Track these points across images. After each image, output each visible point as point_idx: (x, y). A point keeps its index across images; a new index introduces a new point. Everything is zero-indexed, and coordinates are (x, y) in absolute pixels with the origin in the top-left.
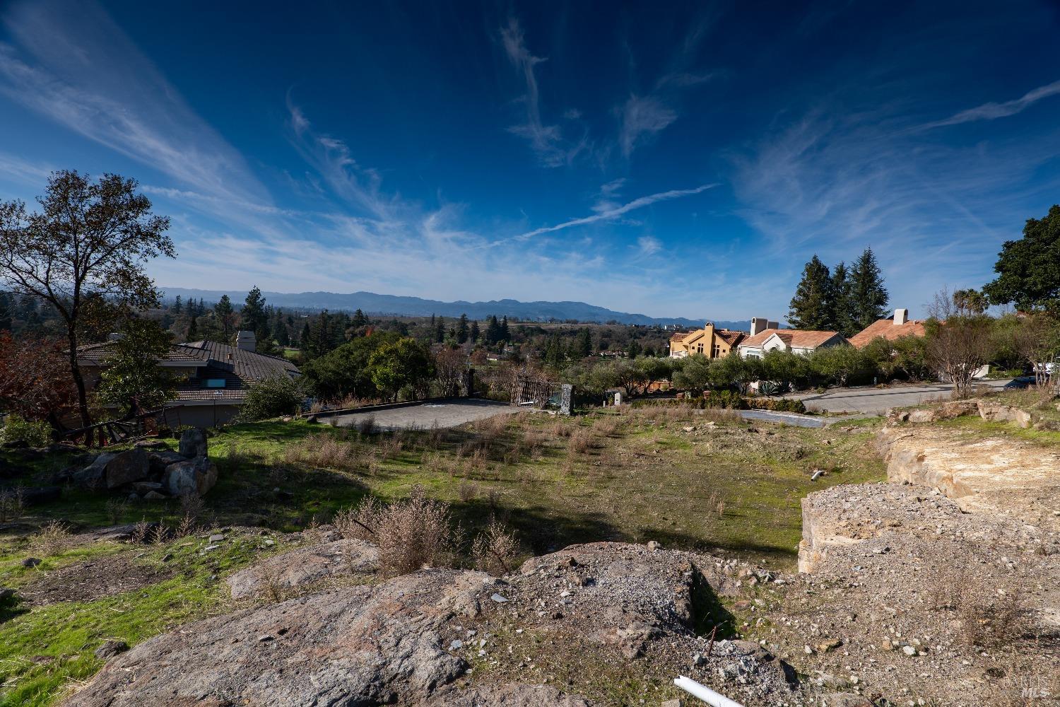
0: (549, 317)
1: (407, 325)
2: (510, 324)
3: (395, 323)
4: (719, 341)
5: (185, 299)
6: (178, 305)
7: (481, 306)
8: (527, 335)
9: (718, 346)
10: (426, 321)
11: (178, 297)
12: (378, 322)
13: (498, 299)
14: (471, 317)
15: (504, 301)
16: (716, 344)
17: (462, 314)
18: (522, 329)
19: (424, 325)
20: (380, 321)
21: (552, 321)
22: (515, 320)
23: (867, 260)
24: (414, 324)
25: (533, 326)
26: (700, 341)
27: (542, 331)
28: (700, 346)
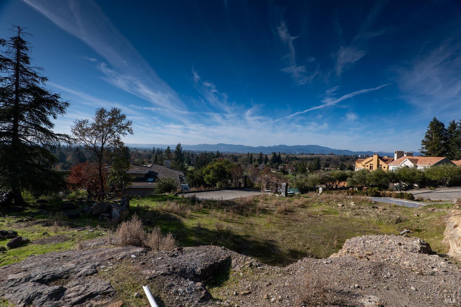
0: (301, 152)
1: (237, 157)
2: (282, 156)
3: (233, 156)
4: (381, 162)
5: (156, 148)
6: (154, 150)
7: (270, 148)
8: (290, 161)
9: (381, 165)
10: (246, 155)
11: (154, 147)
12: (226, 156)
13: (277, 145)
14: (265, 153)
15: (280, 146)
16: (380, 164)
18: (288, 158)
19: (245, 157)
20: (227, 155)
21: (302, 154)
22: (284, 154)
24: (241, 156)
25: (293, 157)
26: (371, 163)
27: (297, 159)
28: (371, 165)
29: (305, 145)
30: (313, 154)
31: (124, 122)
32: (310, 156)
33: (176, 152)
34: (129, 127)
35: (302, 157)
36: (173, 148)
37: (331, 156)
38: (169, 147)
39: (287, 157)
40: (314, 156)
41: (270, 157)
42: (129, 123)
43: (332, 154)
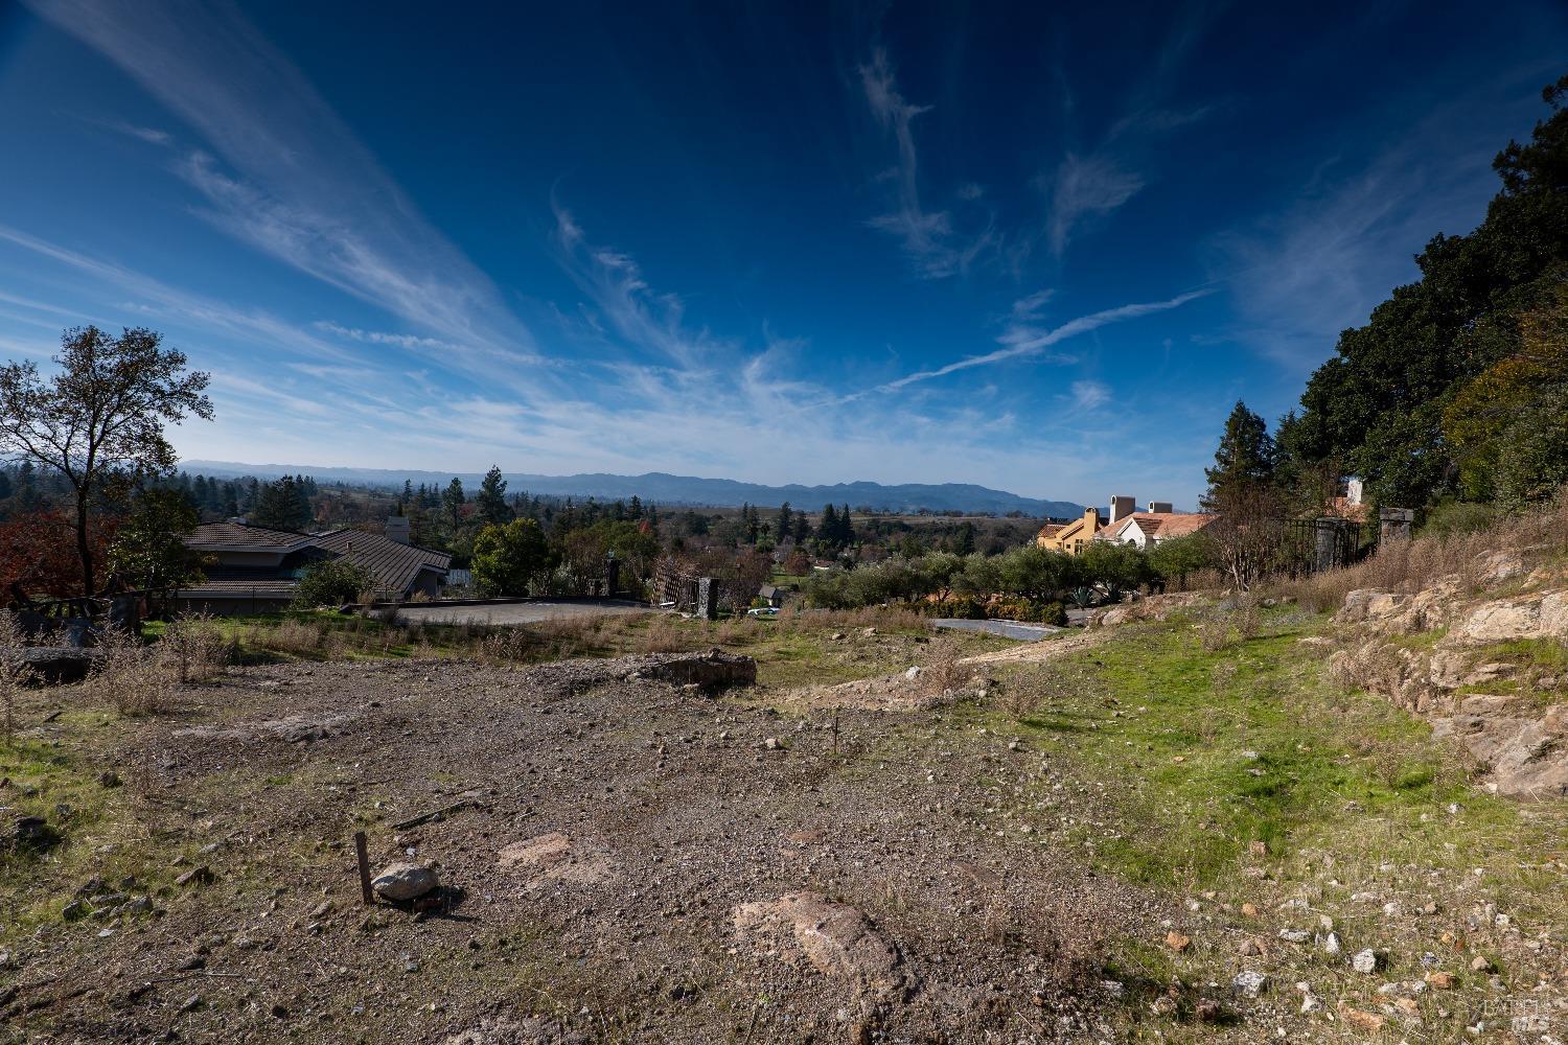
3: (690, 515)
5: (416, 484)
6: (408, 492)
7: (822, 490)
8: (881, 534)
11: (408, 482)
12: (670, 515)
13: (847, 482)
14: (797, 506)
15: (858, 485)
17: (783, 504)
20: (673, 513)
27: (905, 528)
29: (939, 482)
30: (958, 514)
31: (179, 376)
32: (946, 520)
33: (482, 497)
34: (200, 394)
35: (922, 520)
36: (473, 486)
37: (1011, 521)
38: (456, 482)
39: (874, 520)
40: (959, 521)
41: (815, 521)
42: (198, 381)
43: (1017, 514)
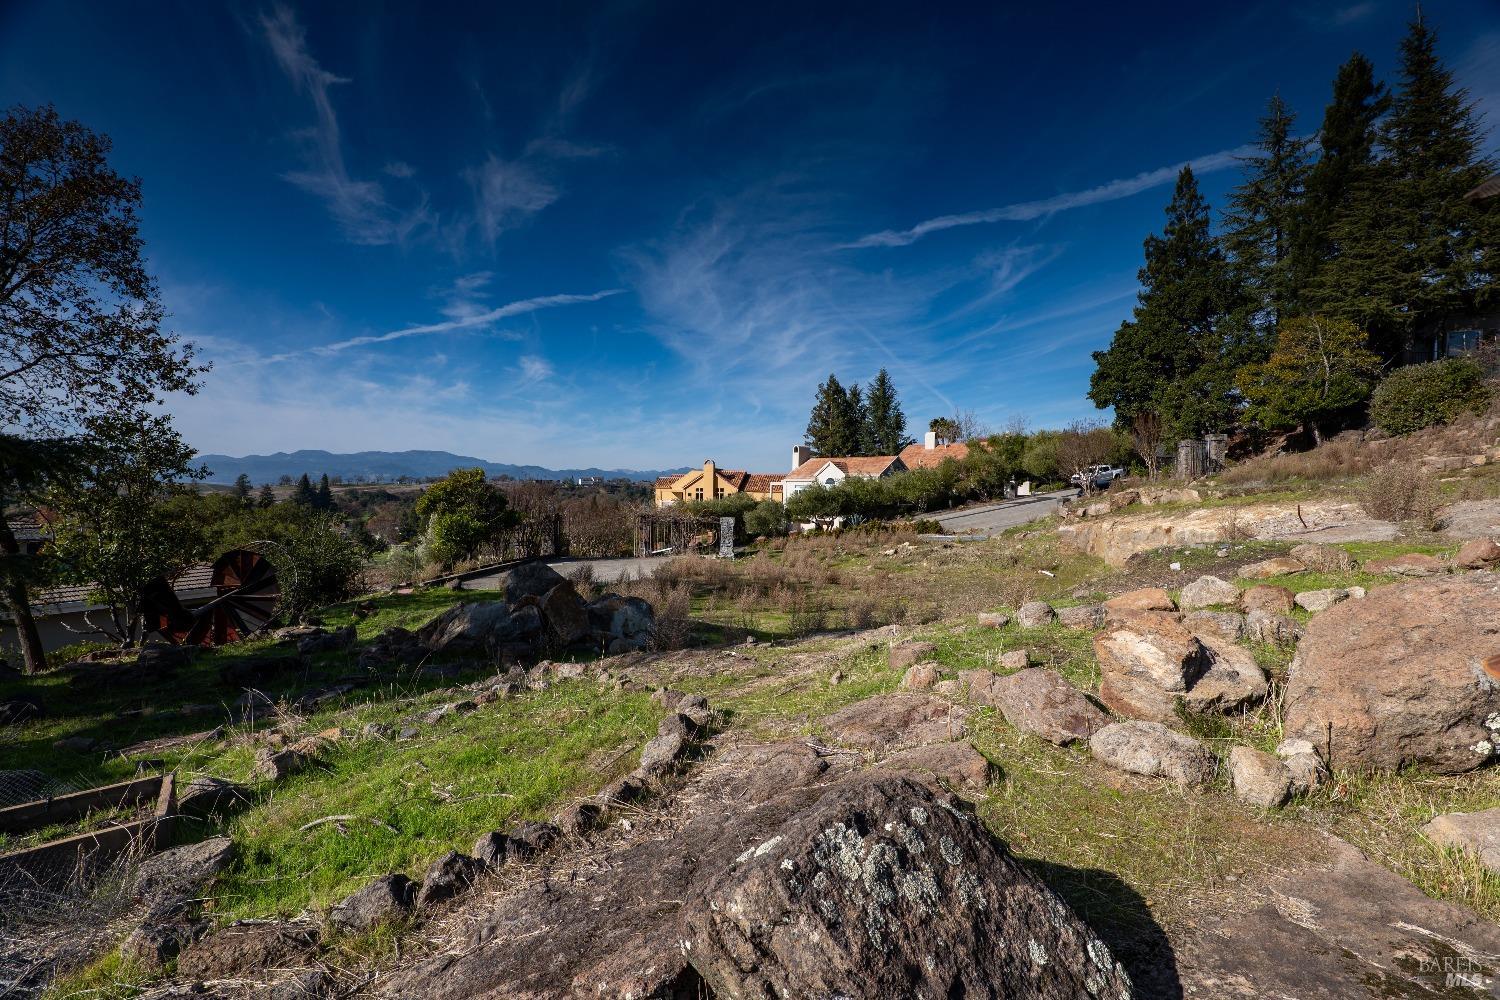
4: (722, 483)
9: (722, 490)
16: (719, 486)
18: (354, 495)
23: (883, 380)
25: (371, 490)
26: (698, 485)
28: (699, 492)
